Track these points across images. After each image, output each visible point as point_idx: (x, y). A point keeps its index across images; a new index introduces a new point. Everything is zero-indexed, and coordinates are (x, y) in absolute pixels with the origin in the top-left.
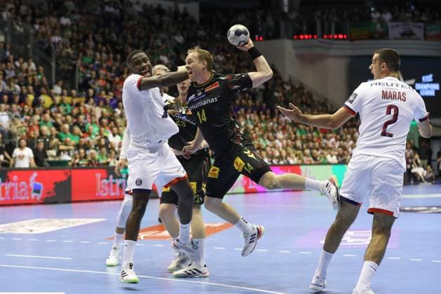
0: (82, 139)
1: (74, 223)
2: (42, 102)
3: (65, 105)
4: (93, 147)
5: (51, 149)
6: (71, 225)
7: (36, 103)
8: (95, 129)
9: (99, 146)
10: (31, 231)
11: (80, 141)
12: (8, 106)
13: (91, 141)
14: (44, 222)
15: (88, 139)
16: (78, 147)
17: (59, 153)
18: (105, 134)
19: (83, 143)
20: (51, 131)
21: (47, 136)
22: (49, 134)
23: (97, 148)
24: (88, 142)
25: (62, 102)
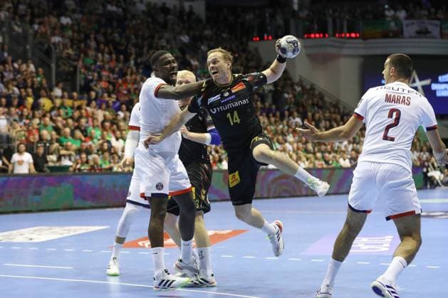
0: (84, 144)
1: (75, 231)
2: (42, 105)
3: (66, 108)
4: (95, 151)
5: (52, 154)
6: (72, 233)
7: (35, 106)
8: (97, 133)
9: (101, 150)
10: (31, 239)
11: (82, 146)
12: (6, 110)
13: (93, 145)
14: (45, 230)
15: (90, 143)
16: (79, 151)
17: (59, 158)
18: (108, 138)
19: (85, 147)
20: (51, 136)
21: (47, 141)
22: (49, 138)
23: (100, 153)
24: (90, 146)
25: (63, 106)
